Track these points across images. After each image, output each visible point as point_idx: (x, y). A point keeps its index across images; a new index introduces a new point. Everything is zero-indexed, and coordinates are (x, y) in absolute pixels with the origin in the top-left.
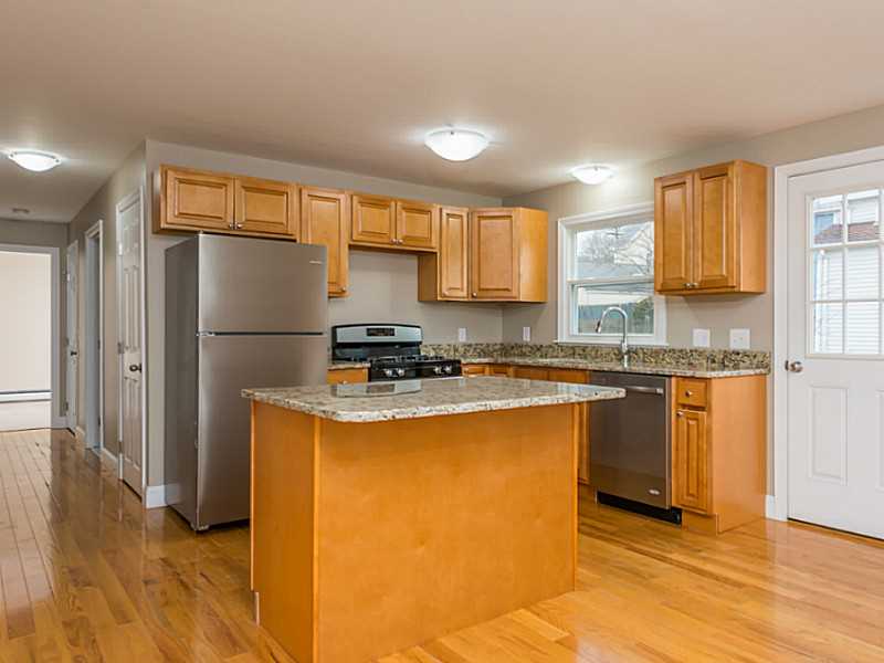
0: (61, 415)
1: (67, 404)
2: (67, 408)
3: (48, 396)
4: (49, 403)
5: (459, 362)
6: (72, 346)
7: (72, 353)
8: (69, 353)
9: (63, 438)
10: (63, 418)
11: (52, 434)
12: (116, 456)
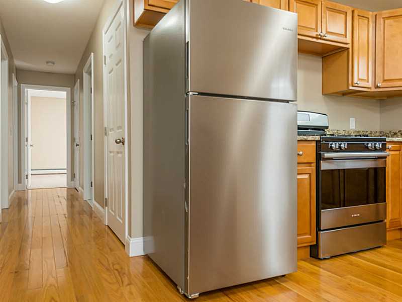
0: (72, 181)
1: (74, 174)
2: (75, 177)
3: (65, 171)
4: (66, 175)
5: (385, 140)
6: (77, 141)
7: (77, 145)
8: (75, 145)
9: (73, 193)
10: (73, 182)
11: (67, 191)
12: (104, 208)
